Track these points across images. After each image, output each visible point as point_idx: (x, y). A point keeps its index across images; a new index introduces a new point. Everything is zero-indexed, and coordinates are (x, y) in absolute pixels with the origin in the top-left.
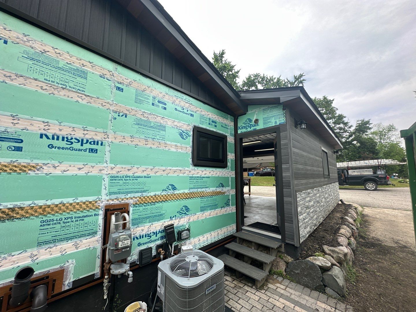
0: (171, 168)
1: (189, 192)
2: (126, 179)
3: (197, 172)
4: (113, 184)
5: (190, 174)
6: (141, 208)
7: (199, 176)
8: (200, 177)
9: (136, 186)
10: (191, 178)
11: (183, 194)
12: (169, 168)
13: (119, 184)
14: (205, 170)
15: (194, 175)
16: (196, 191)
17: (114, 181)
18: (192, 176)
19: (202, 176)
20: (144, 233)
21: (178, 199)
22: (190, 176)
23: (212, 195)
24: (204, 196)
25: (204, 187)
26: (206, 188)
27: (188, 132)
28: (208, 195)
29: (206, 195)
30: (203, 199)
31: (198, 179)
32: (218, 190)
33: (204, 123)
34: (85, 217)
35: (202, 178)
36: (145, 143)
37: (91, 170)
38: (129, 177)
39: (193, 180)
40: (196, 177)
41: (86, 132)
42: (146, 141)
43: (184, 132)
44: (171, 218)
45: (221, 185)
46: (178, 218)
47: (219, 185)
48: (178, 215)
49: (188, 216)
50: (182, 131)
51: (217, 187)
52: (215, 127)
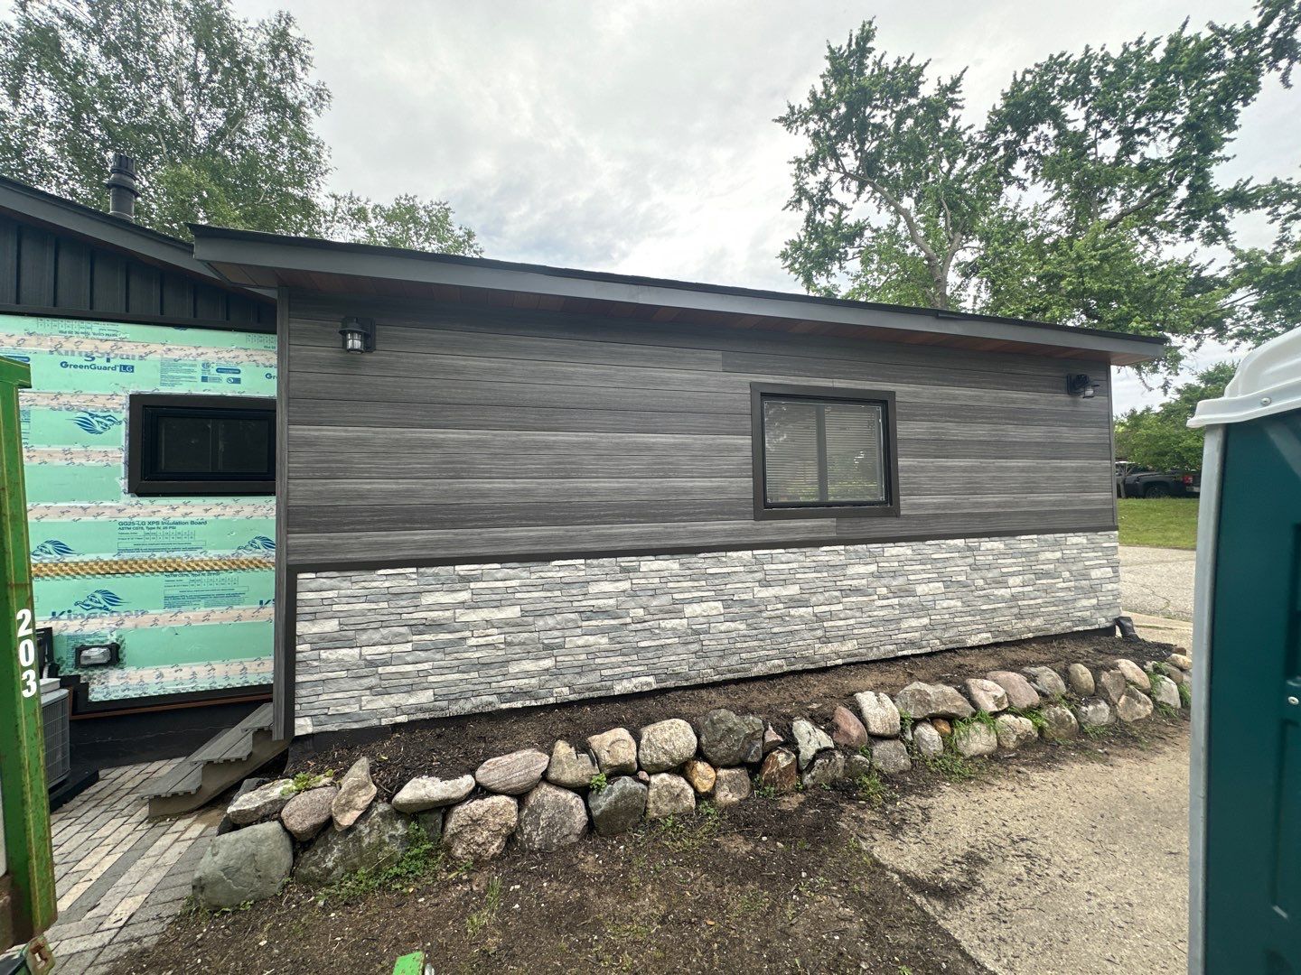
0: (48, 505)
1: (116, 559)
3: (149, 510)
5: (120, 515)
7: (160, 520)
8: (163, 523)
10: (124, 525)
11: (97, 564)
12: (42, 505)
14: (185, 504)
15: (135, 519)
16: (145, 558)
18: (129, 520)
19: (171, 520)
21: (78, 574)
22: (120, 520)
23: (216, 568)
24: (181, 569)
25: (181, 546)
26: (191, 549)
27: (112, 413)
28: (198, 568)
29: (189, 569)
30: (178, 578)
31: (154, 528)
32: (247, 556)
33: (182, 379)
35: (172, 526)
39: (135, 531)
40: (147, 523)
43: (97, 416)
44: (54, 614)
45: (259, 542)
46: (80, 617)
47: (252, 543)
48: (77, 610)
49: (115, 614)
50: (90, 414)
51: (239, 549)
52: (233, 383)
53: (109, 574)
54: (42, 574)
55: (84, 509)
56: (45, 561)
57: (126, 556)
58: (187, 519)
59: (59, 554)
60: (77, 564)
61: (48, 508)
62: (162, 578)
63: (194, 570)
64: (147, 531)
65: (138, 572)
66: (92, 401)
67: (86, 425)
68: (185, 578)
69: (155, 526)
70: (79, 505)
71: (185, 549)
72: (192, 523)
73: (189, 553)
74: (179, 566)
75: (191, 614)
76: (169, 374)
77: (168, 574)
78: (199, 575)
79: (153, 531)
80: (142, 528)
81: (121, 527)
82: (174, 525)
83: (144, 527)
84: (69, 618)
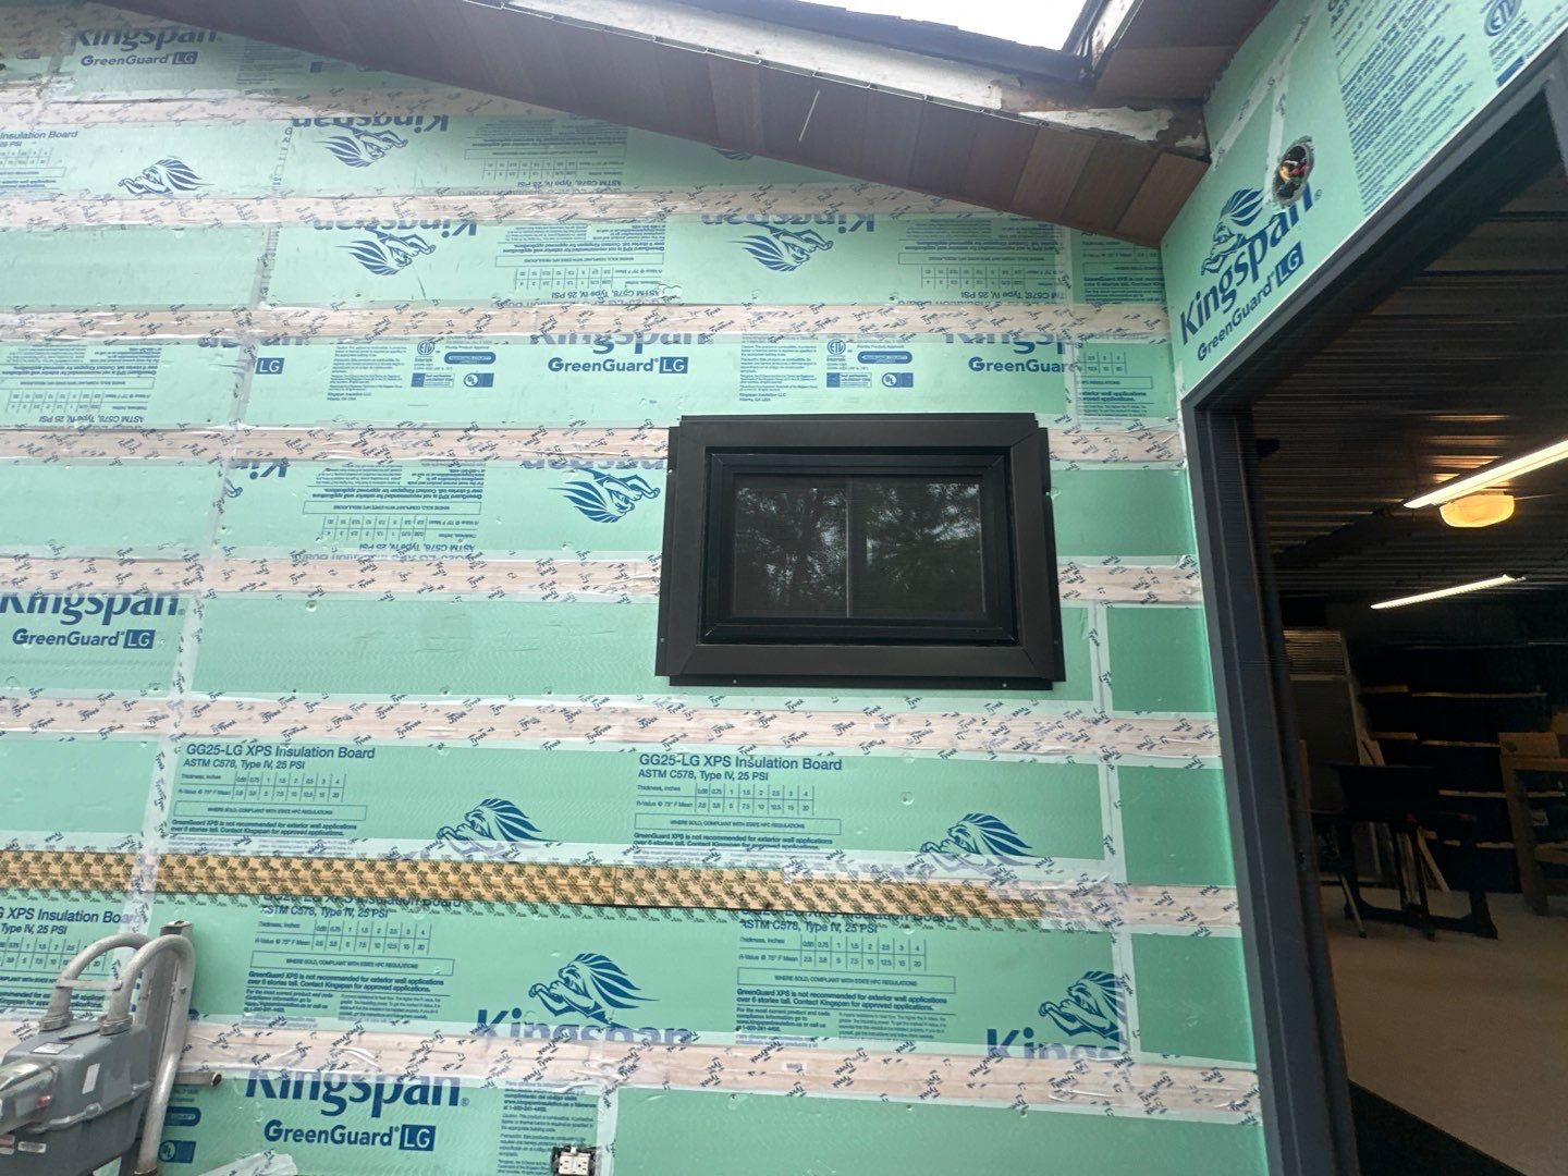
0: (497, 702)
1: (629, 861)
2: (250, 759)
3: (711, 722)
4: (194, 785)
5: (645, 735)
6: (305, 921)
7: (733, 752)
8: (739, 762)
9: (292, 800)
10: (653, 764)
11: (586, 874)
12: (487, 701)
13: (217, 781)
14: (791, 708)
15: (677, 748)
16: (696, 862)
17: (197, 770)
18: (661, 750)
19: (759, 753)
20: (307, 1069)
21: (544, 900)
22: (642, 749)
23: (869, 908)
24: (779, 905)
25: (782, 834)
26: (805, 843)
27: (640, 471)
28: (822, 906)
29: (800, 906)
30: (770, 933)
31: (718, 776)
32: (946, 873)
33: (785, 383)
34: (71, 917)
35: (759, 770)
36: (359, 576)
37: (122, 717)
38: (267, 749)
39: (676, 782)
40: (703, 761)
41: (127, 569)
42: (367, 564)
43: (610, 479)
44: (482, 1016)
45: (975, 831)
46: (537, 1034)
47: (958, 835)
48: (535, 1010)
49: (619, 1036)
50: (597, 475)
51: (925, 849)
52: (895, 386)
53: (612, 905)
54: (467, 895)
55: (569, 715)
56: (478, 857)
57: (654, 854)
58: (797, 752)
59: (509, 839)
60: (542, 869)
61: (496, 709)
62: (734, 929)
63: (814, 911)
64: (703, 784)
65: (678, 906)
66: (601, 443)
67: (586, 501)
68: (788, 935)
69: (720, 769)
70: (559, 705)
71: (790, 843)
72: (808, 763)
73: (801, 854)
74: (775, 894)
75: (805, 1057)
76: (760, 372)
77: (748, 917)
78: (824, 928)
79: (716, 784)
80: (691, 774)
81: (646, 768)
82: (765, 770)
83: (696, 770)
84: (515, 1033)
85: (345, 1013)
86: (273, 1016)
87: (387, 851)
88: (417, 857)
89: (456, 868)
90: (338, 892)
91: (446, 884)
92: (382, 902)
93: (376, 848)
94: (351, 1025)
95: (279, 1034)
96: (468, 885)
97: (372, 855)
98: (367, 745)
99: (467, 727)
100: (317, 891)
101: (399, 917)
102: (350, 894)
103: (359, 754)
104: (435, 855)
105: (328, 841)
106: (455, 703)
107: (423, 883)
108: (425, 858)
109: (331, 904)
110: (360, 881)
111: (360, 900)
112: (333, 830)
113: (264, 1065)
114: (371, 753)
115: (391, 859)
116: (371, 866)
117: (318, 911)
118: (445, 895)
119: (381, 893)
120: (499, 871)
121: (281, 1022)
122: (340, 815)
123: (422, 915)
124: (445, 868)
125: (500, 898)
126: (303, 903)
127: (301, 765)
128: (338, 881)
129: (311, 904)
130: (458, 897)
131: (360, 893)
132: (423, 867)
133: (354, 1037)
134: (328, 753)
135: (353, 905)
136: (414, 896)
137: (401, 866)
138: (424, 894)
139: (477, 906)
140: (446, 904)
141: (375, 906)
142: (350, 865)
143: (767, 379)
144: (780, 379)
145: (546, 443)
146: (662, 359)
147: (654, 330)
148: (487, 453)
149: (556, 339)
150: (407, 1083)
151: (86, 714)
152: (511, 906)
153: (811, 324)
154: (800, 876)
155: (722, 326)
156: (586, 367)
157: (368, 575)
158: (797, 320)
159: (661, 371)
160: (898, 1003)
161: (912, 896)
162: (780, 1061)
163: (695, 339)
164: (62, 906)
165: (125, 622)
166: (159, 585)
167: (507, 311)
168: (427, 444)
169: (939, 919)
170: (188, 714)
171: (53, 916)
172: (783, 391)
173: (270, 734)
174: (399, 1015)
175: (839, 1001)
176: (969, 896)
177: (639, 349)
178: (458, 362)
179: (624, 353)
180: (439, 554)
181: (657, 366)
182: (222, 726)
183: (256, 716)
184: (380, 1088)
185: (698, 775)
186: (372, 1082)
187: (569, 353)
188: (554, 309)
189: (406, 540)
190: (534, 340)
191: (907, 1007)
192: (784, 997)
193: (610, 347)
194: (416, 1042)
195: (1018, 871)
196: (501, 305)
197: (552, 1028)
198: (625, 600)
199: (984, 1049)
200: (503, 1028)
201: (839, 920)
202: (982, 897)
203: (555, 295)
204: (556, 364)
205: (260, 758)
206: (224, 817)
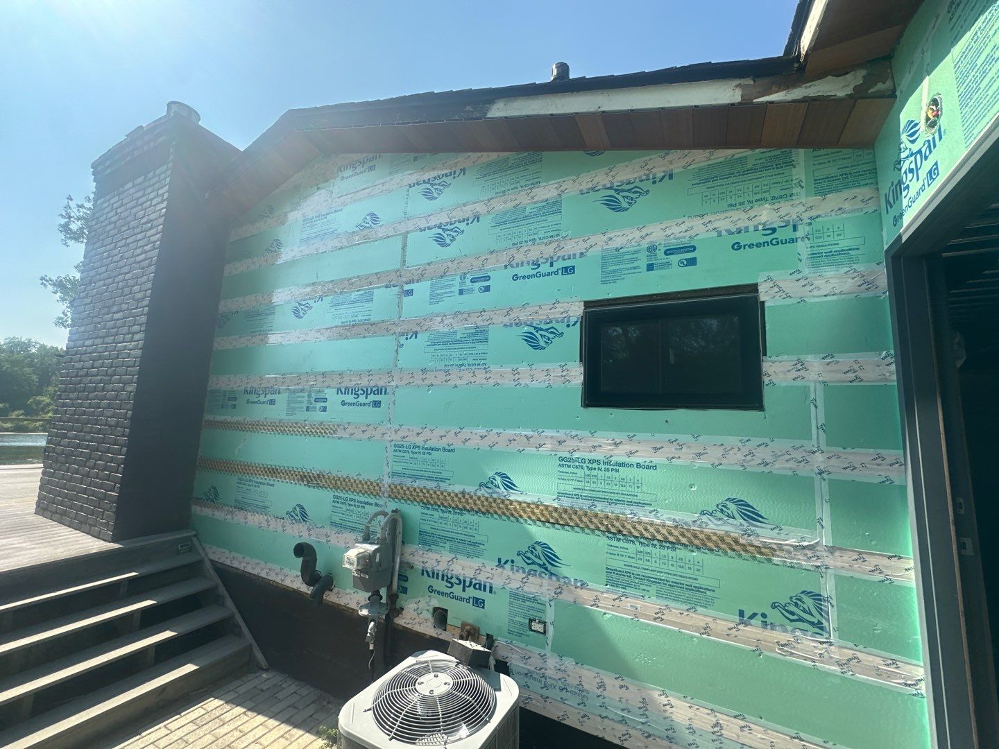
1: (556, 504)
3: (591, 443)
5: (560, 448)
7: (601, 458)
8: (605, 463)
9: (428, 467)
10: (565, 461)
11: (538, 508)
14: (630, 438)
15: (576, 455)
17: (397, 454)
18: (568, 455)
19: (614, 460)
20: (441, 568)
22: (560, 454)
23: (671, 539)
24: (625, 532)
25: (626, 498)
26: (638, 504)
27: (554, 324)
28: (647, 535)
29: (636, 534)
30: (621, 544)
31: (595, 469)
32: (714, 526)
33: (624, 272)
34: (366, 503)
35: (615, 467)
36: (445, 378)
37: (374, 433)
38: (419, 447)
39: (575, 470)
40: (587, 461)
41: (371, 378)
42: (447, 373)
43: (541, 329)
44: (500, 560)
45: (732, 508)
46: (521, 571)
47: (722, 508)
48: (519, 561)
49: (554, 578)
50: (535, 328)
51: (703, 513)
52: (686, 266)
53: (549, 522)
54: (491, 511)
55: (528, 438)
56: (495, 496)
57: (566, 502)
58: (634, 460)
59: (506, 489)
60: (520, 503)
61: (498, 434)
62: (603, 540)
63: (642, 536)
64: (588, 472)
65: (578, 526)
66: (537, 312)
67: (531, 340)
68: (629, 546)
69: (595, 465)
70: (524, 433)
71: (630, 503)
73: (635, 509)
74: (623, 526)
75: (639, 604)
76: (611, 268)
77: (610, 535)
78: (648, 545)
79: (594, 473)
80: (582, 467)
81: (561, 463)
82: (618, 468)
83: (584, 465)
84: (512, 569)
85: (451, 551)
86: (427, 548)
87: (462, 490)
88: (472, 494)
89: (487, 499)
90: (446, 504)
91: (483, 506)
92: (461, 510)
93: (458, 488)
94: (453, 556)
95: (430, 555)
96: (491, 507)
97: (457, 491)
98: (452, 447)
99: (487, 441)
100: (439, 503)
101: (467, 517)
102: (450, 505)
103: (450, 451)
104: (479, 493)
105: (442, 484)
106: (483, 431)
107: (475, 504)
108: (475, 494)
109: (444, 509)
110: (453, 501)
111: (453, 508)
112: (443, 480)
113: (427, 565)
114: (453, 450)
115: (463, 493)
116: (456, 495)
117: (439, 510)
118: (483, 510)
119: (460, 506)
120: (503, 502)
121: (430, 550)
122: (444, 475)
123: (475, 517)
124: (483, 499)
125: (504, 514)
126: (435, 507)
127: (430, 454)
128: (446, 500)
129: (437, 508)
130: (488, 511)
131: (453, 505)
132: (475, 498)
133: (455, 560)
134: (439, 449)
135: (451, 509)
136: (472, 509)
137: (467, 497)
138: (476, 509)
139: (495, 516)
140: (484, 513)
141: (458, 511)
142: (449, 494)
143: (615, 271)
144: (621, 270)
145: (513, 315)
146: (563, 268)
147: (558, 255)
148: (489, 322)
149: (515, 266)
150: (474, 582)
151: (364, 431)
152: (508, 518)
153: (637, 238)
154: (635, 519)
155: (591, 247)
156: (528, 277)
157: (448, 378)
158: (630, 237)
159: (563, 274)
160: (688, 587)
161: (696, 537)
162: (627, 603)
163: (578, 256)
164: (363, 499)
165: (372, 398)
166: (381, 384)
167: (494, 255)
168: (466, 320)
169: (711, 550)
170: (393, 433)
171: (361, 502)
172: (623, 276)
173: (419, 441)
174: (469, 556)
175: (658, 581)
176: (728, 540)
177: (552, 265)
178: (475, 282)
179: (545, 268)
180: (473, 368)
181: (560, 272)
182: (404, 437)
183: (414, 434)
184: (465, 581)
185: (585, 468)
186: (462, 578)
187: (521, 271)
188: (514, 251)
189: (461, 362)
190: (506, 267)
191: (692, 590)
192: (628, 574)
193: (539, 265)
194: (476, 566)
195: (758, 531)
196: (491, 253)
197: (527, 570)
198: (550, 386)
199: (737, 618)
200: (508, 566)
201: (655, 542)
202: (736, 541)
203: (514, 244)
204: (515, 277)
205: (417, 450)
206: (408, 472)
